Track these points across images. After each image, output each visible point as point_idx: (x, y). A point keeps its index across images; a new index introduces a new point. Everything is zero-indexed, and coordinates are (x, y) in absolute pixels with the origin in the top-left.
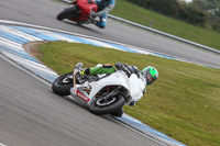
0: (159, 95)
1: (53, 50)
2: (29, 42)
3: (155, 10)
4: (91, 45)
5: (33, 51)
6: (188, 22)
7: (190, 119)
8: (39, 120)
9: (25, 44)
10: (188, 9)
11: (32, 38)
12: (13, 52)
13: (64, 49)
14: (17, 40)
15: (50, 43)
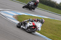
0: (51, 29)
1: (21, 17)
2: (15, 15)
3: (50, 6)
4: (31, 16)
5: (15, 18)
6: (59, 9)
7: (59, 36)
8: (17, 36)
9: (13, 16)
10: (59, 6)
11: (15, 14)
12: (10, 18)
13: (24, 17)
14: (11, 15)
15: (20, 15)
